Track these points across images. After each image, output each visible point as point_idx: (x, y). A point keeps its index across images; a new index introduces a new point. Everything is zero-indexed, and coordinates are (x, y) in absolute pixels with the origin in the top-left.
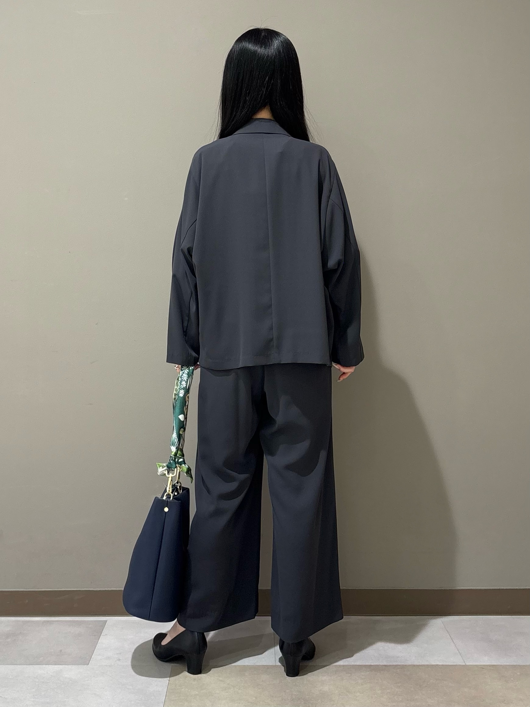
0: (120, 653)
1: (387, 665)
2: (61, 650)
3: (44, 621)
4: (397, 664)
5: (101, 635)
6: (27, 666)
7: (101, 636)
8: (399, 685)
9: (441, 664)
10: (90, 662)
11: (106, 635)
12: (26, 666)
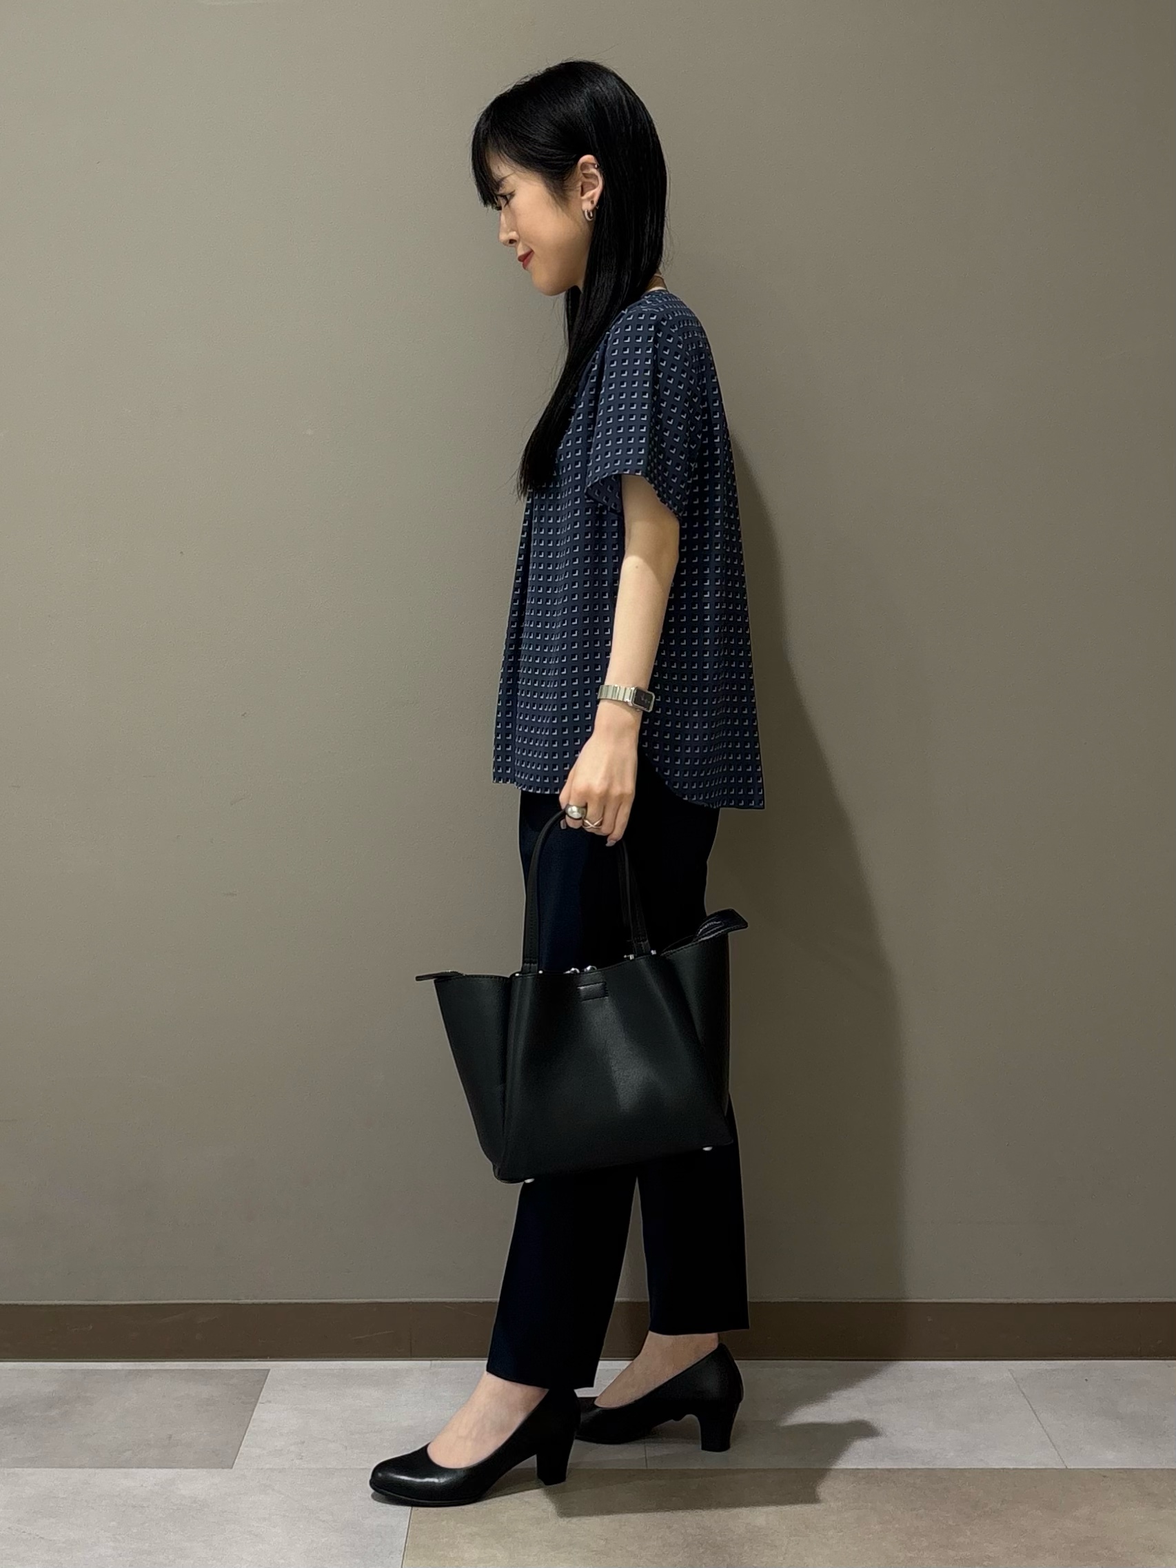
0: (303, 1442)
1: (893, 1469)
2: (170, 1437)
3: (130, 1372)
4: (914, 1467)
5: (257, 1402)
6: (98, 1471)
7: (258, 1405)
8: (920, 1511)
9: (1012, 1467)
10: (236, 1460)
11: (270, 1402)
12: (93, 1470)
